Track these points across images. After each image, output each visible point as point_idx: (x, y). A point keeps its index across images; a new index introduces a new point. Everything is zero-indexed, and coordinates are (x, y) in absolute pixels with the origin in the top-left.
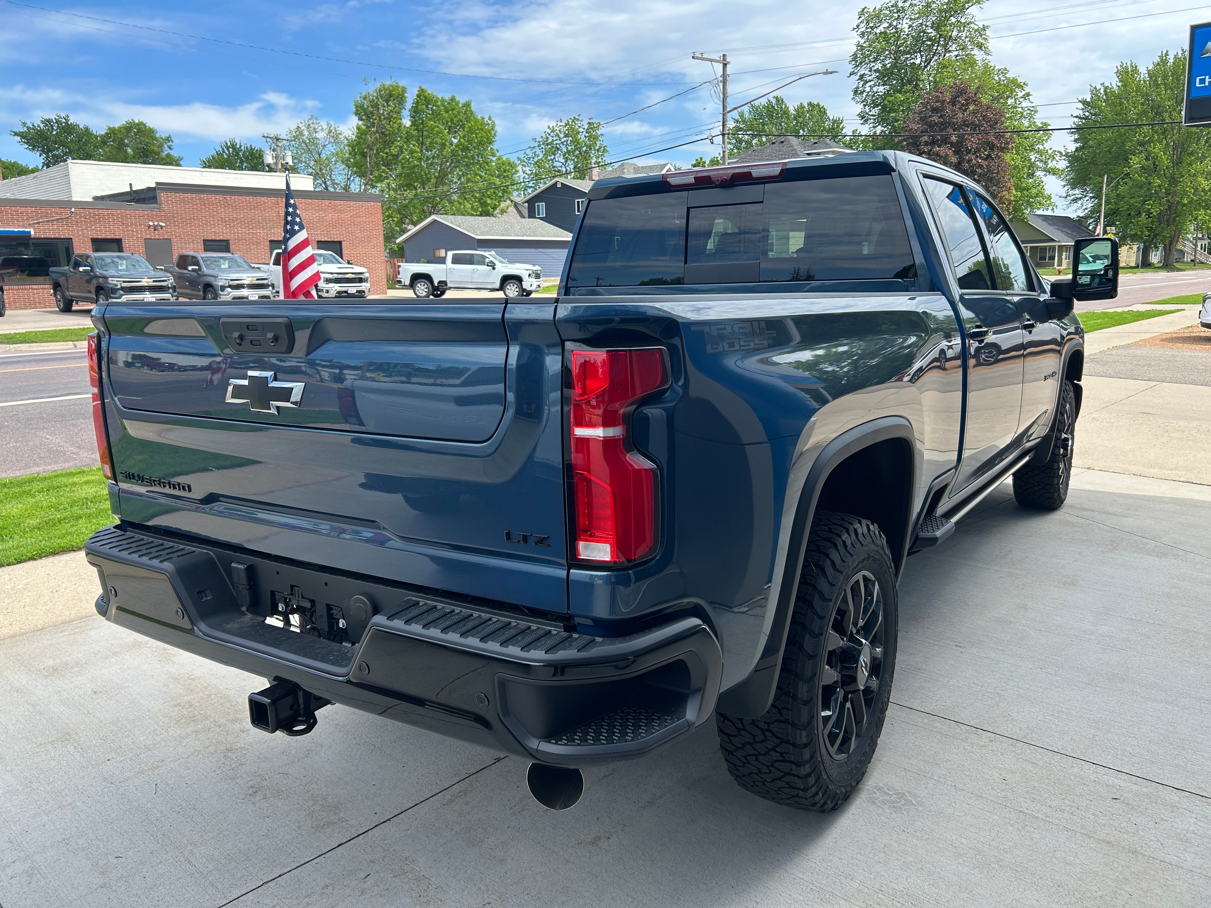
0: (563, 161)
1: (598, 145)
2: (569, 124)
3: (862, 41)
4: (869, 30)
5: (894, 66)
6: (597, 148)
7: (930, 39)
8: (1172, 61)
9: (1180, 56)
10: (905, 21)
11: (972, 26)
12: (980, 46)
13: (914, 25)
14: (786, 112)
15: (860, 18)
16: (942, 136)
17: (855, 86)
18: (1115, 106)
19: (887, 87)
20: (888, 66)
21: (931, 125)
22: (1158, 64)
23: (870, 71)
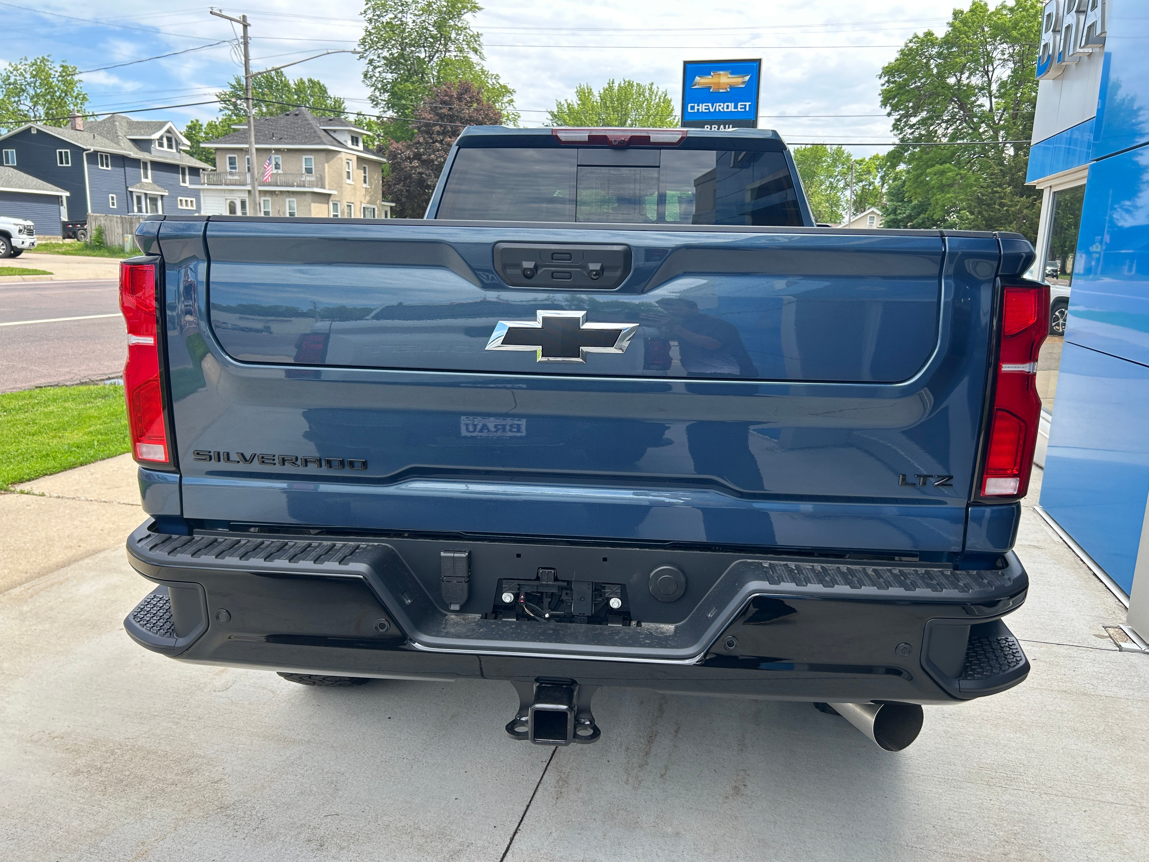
0: (31, 104)
1: (76, 92)
2: (36, 64)
3: (370, 27)
4: (376, 18)
5: (402, 55)
6: (75, 94)
7: (432, 37)
8: (616, 88)
9: (622, 85)
10: (409, 16)
11: (468, 31)
12: (476, 51)
13: (418, 21)
14: (286, 85)
15: (367, 4)
16: (452, 127)
17: (365, 70)
18: (577, 121)
19: (396, 75)
20: (396, 55)
21: (442, 117)
22: (607, 90)
23: (379, 57)
